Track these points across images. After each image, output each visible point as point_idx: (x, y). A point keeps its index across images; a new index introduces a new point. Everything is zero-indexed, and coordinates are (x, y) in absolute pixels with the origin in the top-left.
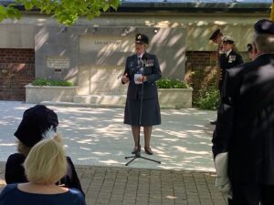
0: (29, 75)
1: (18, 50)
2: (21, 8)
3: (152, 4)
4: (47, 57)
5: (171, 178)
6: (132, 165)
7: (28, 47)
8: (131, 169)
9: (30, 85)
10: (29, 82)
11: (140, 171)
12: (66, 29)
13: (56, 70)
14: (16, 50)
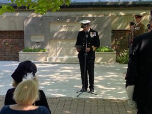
0: (22, 47)
1: (15, 31)
2: (15, 7)
3: (92, 3)
4: (31, 35)
5: (104, 103)
6: (80, 97)
7: (20, 30)
8: (80, 99)
9: (21, 52)
10: (20, 50)
11: (85, 100)
13: (36, 43)
14: (13, 31)
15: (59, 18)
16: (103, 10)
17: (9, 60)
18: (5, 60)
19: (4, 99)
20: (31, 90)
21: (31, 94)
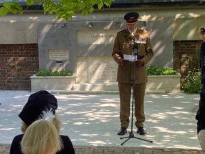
0: (35, 69)
2: (24, 7)
4: (49, 50)
6: (125, 145)
7: (32, 42)
8: (126, 149)
9: (34, 76)
10: (33, 74)
11: (134, 151)
12: (65, 25)
13: (57, 62)
14: (21, 45)
15: (92, 24)
16: (160, 10)
17: (16, 88)
18: (9, 88)
19: (9, 149)
20: (49, 135)
21: (49, 140)
